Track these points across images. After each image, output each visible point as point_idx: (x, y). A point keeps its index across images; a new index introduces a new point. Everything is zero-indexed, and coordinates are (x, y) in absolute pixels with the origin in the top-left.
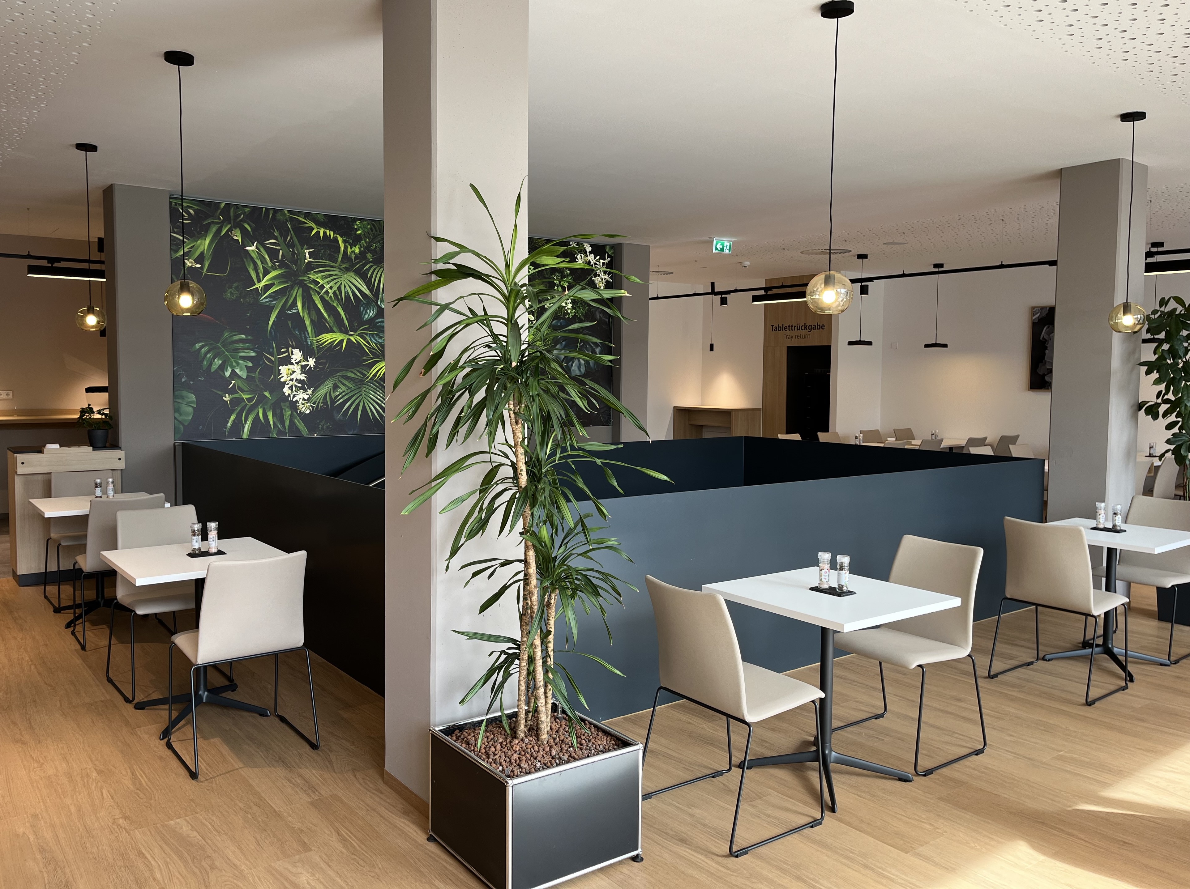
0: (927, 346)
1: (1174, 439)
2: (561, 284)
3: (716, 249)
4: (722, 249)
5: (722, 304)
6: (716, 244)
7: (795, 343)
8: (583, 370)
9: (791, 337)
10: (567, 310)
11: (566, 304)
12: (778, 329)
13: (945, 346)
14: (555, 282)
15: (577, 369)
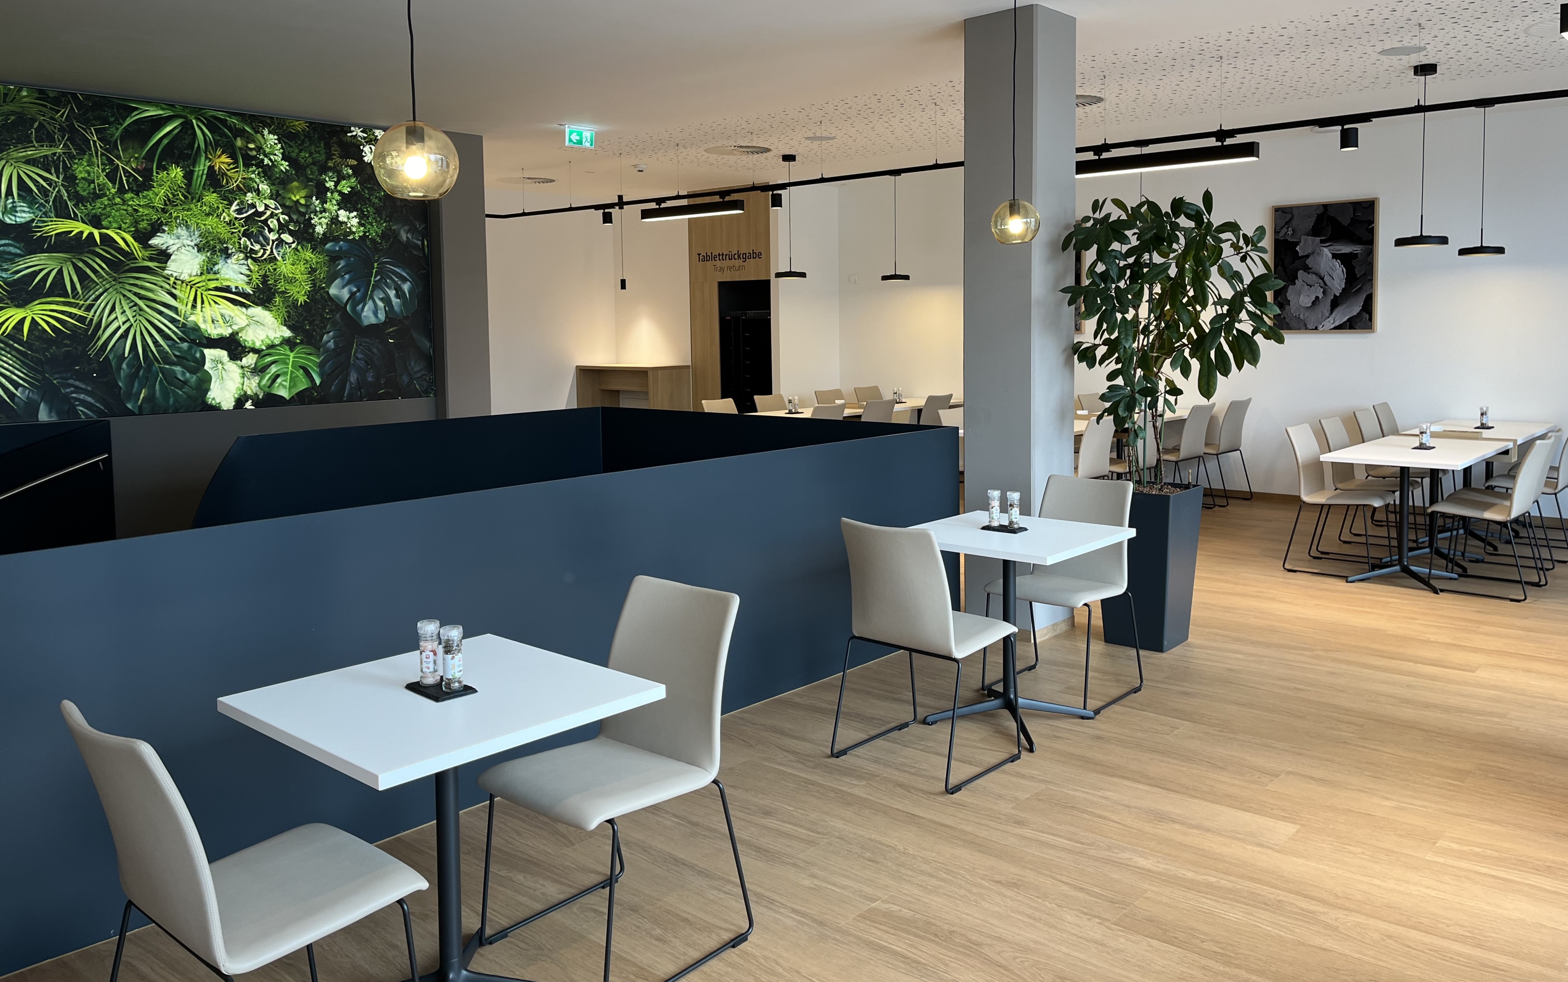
0: (885, 278)
1: (1110, 395)
2: (339, 188)
3: (570, 140)
4: (580, 142)
5: (605, 222)
6: (570, 135)
7: (728, 277)
8: (382, 316)
9: (722, 269)
10: (350, 228)
11: (349, 218)
12: (706, 258)
13: (906, 277)
14: (328, 185)
15: (371, 315)
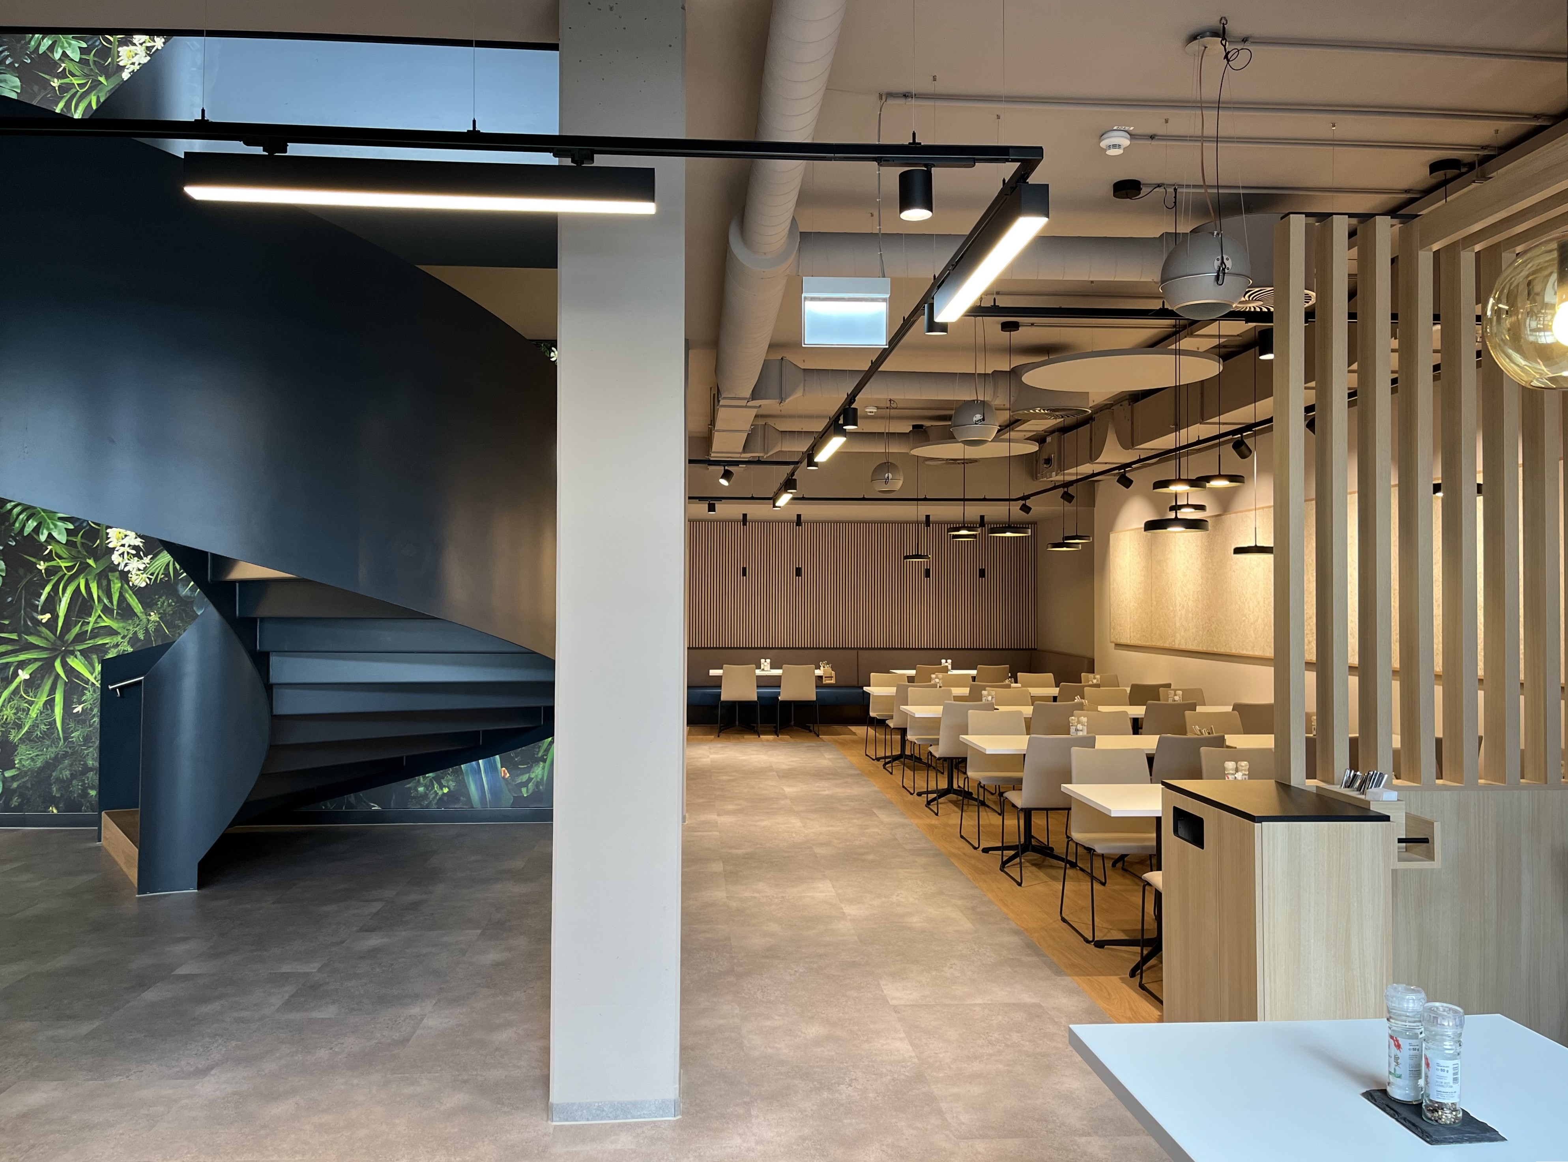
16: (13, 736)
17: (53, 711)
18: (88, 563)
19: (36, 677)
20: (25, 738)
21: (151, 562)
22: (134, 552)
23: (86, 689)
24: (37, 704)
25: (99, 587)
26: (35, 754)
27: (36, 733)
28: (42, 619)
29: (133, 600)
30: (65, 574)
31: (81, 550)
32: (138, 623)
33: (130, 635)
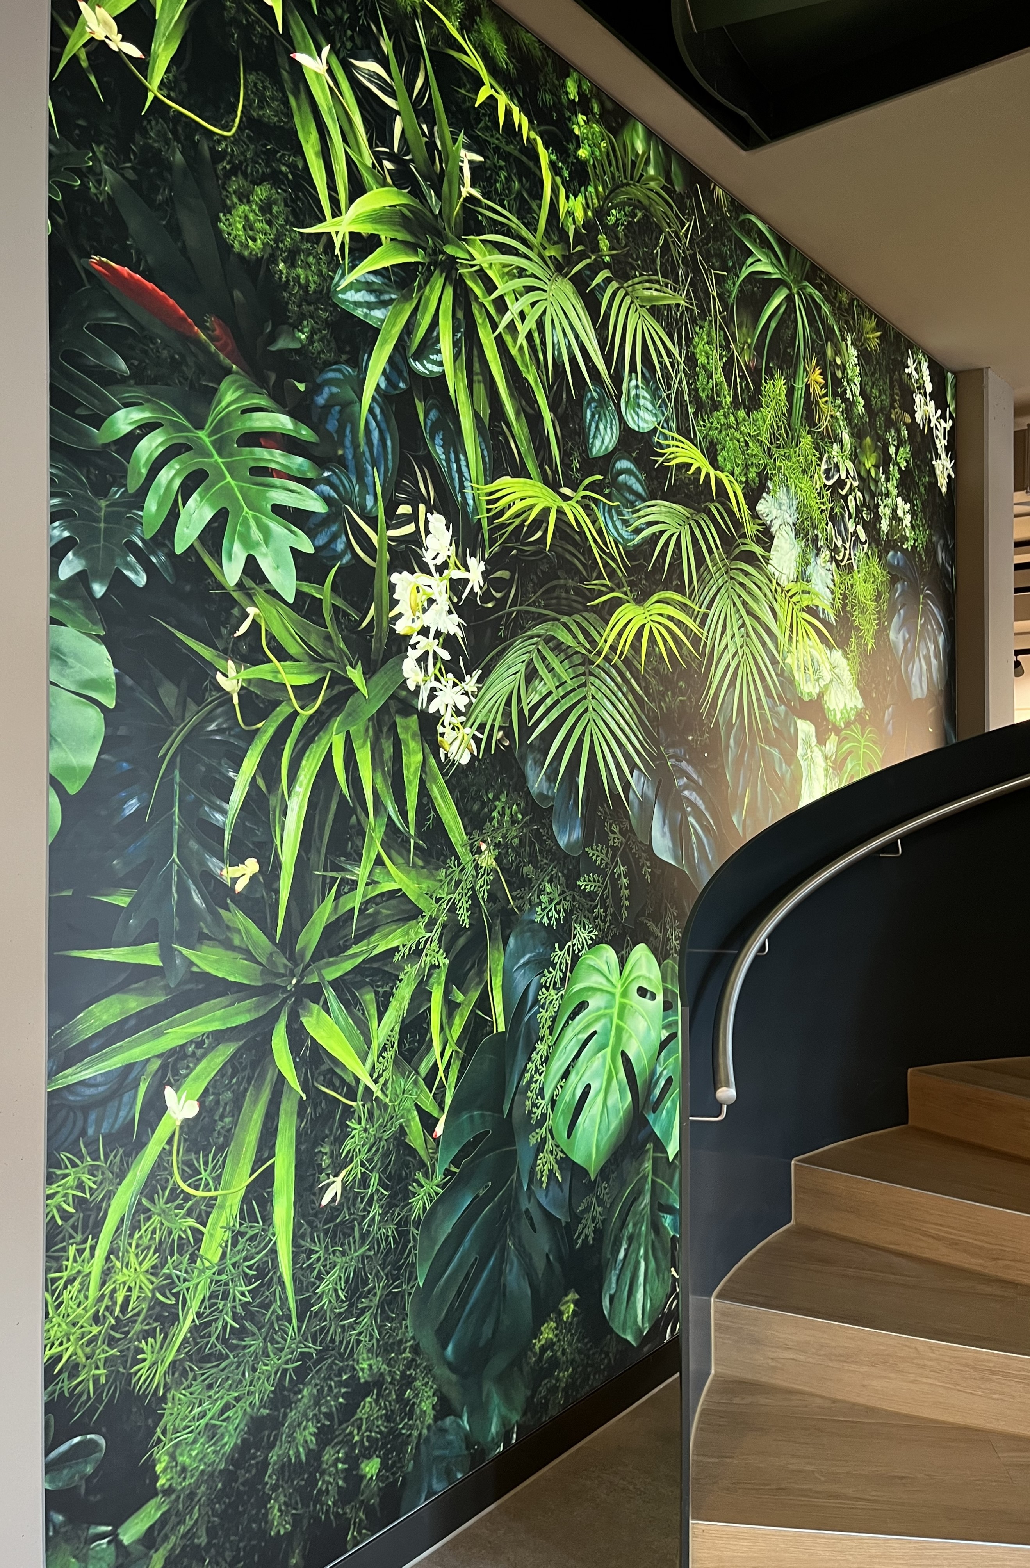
16: (147, 1364)
17: (268, 1219)
18: (350, 681)
19: (217, 1102)
20: (189, 1357)
21: (479, 689)
22: (445, 655)
23: (349, 1112)
24: (222, 1207)
25: (377, 762)
26: (220, 1404)
27: (220, 1324)
28: (235, 880)
29: (448, 807)
30: (295, 714)
31: (333, 634)
32: (457, 876)
33: (443, 918)
